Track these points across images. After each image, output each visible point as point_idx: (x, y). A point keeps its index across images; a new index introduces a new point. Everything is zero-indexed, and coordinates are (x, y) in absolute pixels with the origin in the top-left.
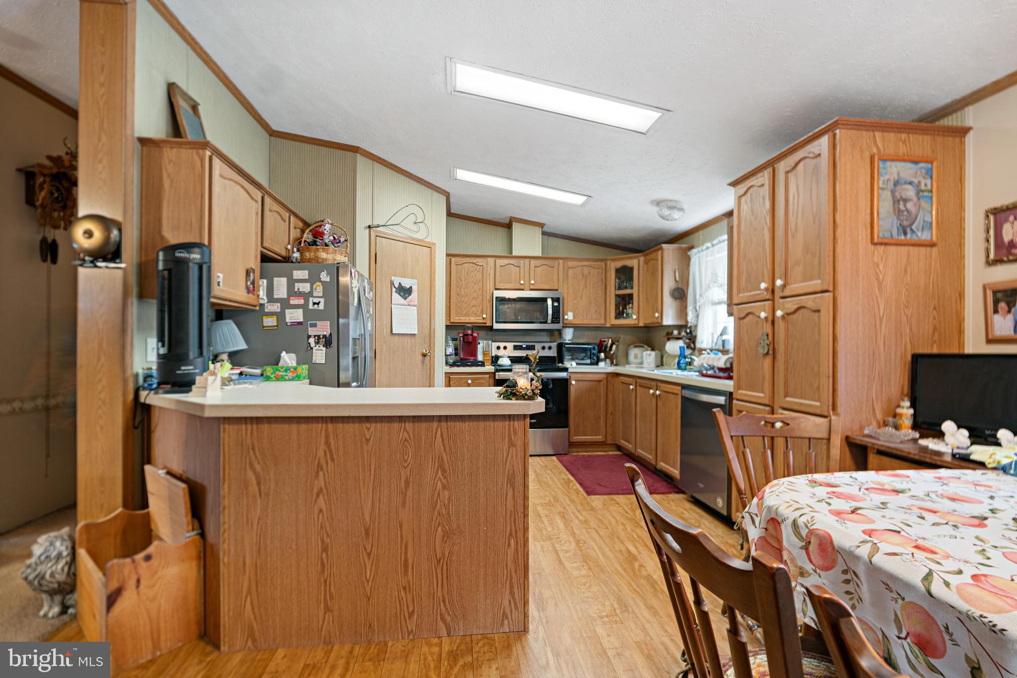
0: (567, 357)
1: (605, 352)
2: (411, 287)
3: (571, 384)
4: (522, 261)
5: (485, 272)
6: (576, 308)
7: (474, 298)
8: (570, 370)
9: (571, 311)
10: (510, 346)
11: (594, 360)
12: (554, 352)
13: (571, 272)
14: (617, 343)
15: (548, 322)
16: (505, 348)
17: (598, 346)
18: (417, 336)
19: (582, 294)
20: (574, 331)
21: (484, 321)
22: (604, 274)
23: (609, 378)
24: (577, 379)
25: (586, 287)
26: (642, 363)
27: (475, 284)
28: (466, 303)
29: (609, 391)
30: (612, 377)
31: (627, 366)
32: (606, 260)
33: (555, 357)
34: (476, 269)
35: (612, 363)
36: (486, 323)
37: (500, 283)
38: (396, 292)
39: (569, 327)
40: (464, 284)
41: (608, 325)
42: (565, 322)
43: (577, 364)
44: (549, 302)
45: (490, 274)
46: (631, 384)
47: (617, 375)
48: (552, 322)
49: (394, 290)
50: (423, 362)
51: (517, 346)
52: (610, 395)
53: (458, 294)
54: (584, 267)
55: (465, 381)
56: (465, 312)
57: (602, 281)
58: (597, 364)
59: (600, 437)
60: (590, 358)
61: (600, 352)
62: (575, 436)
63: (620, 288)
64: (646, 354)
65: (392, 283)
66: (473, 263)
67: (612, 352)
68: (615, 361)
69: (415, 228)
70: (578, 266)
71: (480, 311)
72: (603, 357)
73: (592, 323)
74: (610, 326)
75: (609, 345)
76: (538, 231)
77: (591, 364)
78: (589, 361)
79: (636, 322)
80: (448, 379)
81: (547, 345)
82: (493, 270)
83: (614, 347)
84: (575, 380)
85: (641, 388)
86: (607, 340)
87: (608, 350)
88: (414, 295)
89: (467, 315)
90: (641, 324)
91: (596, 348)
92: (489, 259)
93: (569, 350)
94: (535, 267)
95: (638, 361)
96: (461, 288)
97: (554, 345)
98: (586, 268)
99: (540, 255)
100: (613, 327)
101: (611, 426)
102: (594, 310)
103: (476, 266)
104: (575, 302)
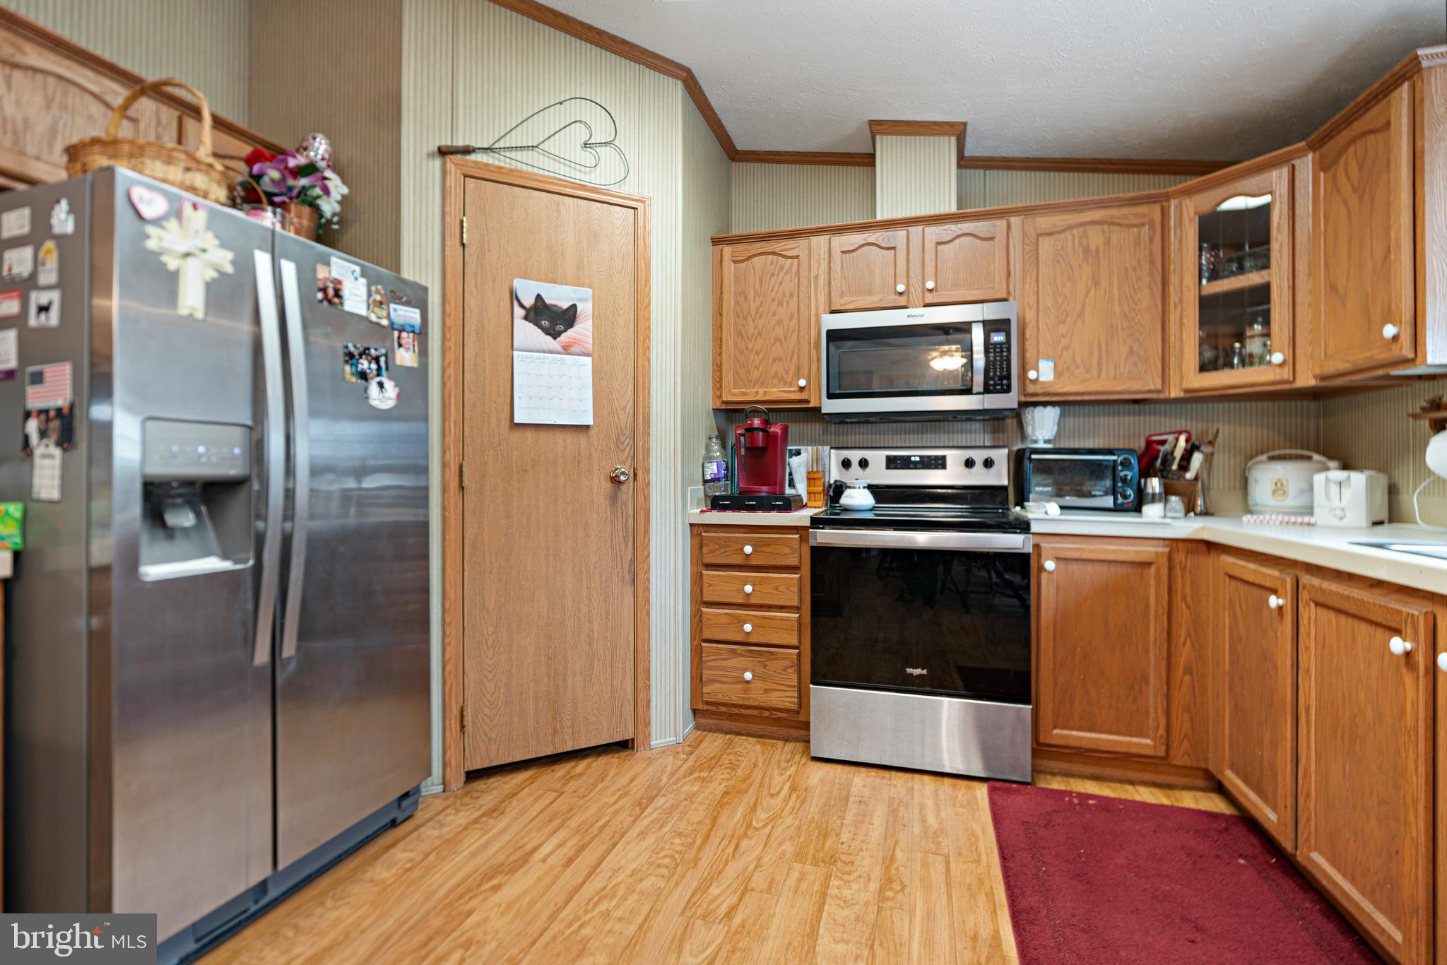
0: (1039, 487)
1: (1163, 473)
2: (574, 307)
3: (1041, 569)
4: (901, 234)
5: (804, 273)
6: (1067, 348)
7: (777, 339)
8: (1035, 528)
9: (1047, 358)
10: (877, 458)
11: (1125, 497)
12: (999, 475)
13: (1046, 246)
14: (1204, 448)
15: (975, 390)
16: (864, 464)
17: (1140, 459)
18: (592, 432)
19: (1083, 308)
20: (1062, 415)
21: (803, 396)
22: (1158, 238)
23: (1180, 557)
24: (1062, 555)
25: (1097, 284)
26: (1310, 511)
27: (780, 304)
28: (758, 354)
29: (1178, 598)
30: (1188, 552)
31: (1246, 518)
32: (1167, 197)
33: (1004, 488)
34: (782, 268)
35: (1190, 508)
36: (807, 402)
37: (842, 295)
38: (526, 318)
39: (1045, 404)
40: (753, 308)
41: (1175, 393)
42: (1031, 389)
43: (1062, 508)
44: (978, 335)
45: (816, 277)
46: (1275, 592)
47: (1210, 546)
48: (987, 390)
49: (519, 312)
50: (613, 498)
51: (896, 457)
52: (1182, 610)
53: (739, 334)
54: (1089, 228)
55: (739, 546)
56: (756, 374)
57: (1152, 262)
58: (1137, 509)
59: (1148, 741)
60: (1114, 492)
61: (1146, 473)
62: (1055, 727)
63: (1214, 276)
64: (1327, 480)
65: (514, 296)
66: (774, 253)
67: (1189, 476)
68: (1200, 502)
69: (587, 157)
70: (1071, 227)
71: (792, 369)
72: (1157, 490)
73: (1119, 388)
74: (1182, 395)
75: (1178, 453)
76: (947, 148)
77: (1117, 509)
78: (1108, 501)
79: (1286, 374)
80: (697, 541)
81: (979, 456)
82: (824, 265)
83: (1197, 459)
84: (1058, 559)
85: (1323, 613)
86: (1171, 438)
87: (1175, 467)
88: (582, 330)
89: (760, 382)
90: (1306, 380)
91: (1134, 461)
92: (814, 239)
93: (1046, 468)
94: (939, 243)
95: (1291, 501)
96: (746, 319)
97: (1000, 456)
98: (1098, 228)
99: (953, 208)
100: (1194, 399)
101: (1187, 710)
102: (1124, 350)
103: (781, 260)
104: (1063, 329)
